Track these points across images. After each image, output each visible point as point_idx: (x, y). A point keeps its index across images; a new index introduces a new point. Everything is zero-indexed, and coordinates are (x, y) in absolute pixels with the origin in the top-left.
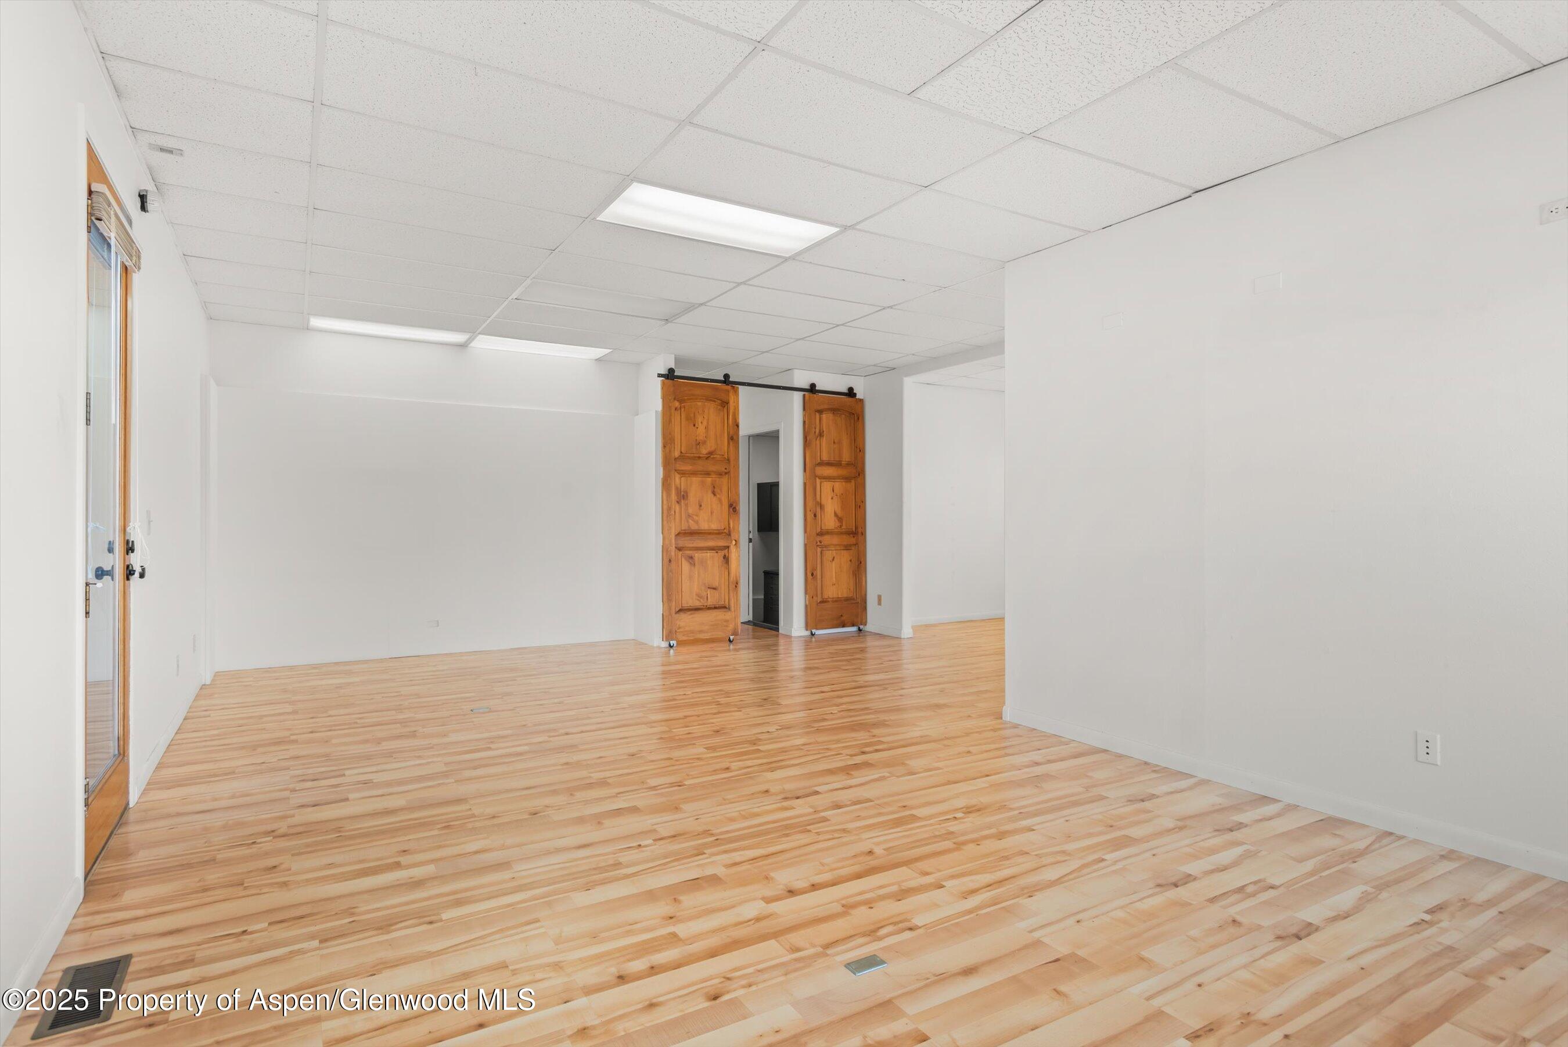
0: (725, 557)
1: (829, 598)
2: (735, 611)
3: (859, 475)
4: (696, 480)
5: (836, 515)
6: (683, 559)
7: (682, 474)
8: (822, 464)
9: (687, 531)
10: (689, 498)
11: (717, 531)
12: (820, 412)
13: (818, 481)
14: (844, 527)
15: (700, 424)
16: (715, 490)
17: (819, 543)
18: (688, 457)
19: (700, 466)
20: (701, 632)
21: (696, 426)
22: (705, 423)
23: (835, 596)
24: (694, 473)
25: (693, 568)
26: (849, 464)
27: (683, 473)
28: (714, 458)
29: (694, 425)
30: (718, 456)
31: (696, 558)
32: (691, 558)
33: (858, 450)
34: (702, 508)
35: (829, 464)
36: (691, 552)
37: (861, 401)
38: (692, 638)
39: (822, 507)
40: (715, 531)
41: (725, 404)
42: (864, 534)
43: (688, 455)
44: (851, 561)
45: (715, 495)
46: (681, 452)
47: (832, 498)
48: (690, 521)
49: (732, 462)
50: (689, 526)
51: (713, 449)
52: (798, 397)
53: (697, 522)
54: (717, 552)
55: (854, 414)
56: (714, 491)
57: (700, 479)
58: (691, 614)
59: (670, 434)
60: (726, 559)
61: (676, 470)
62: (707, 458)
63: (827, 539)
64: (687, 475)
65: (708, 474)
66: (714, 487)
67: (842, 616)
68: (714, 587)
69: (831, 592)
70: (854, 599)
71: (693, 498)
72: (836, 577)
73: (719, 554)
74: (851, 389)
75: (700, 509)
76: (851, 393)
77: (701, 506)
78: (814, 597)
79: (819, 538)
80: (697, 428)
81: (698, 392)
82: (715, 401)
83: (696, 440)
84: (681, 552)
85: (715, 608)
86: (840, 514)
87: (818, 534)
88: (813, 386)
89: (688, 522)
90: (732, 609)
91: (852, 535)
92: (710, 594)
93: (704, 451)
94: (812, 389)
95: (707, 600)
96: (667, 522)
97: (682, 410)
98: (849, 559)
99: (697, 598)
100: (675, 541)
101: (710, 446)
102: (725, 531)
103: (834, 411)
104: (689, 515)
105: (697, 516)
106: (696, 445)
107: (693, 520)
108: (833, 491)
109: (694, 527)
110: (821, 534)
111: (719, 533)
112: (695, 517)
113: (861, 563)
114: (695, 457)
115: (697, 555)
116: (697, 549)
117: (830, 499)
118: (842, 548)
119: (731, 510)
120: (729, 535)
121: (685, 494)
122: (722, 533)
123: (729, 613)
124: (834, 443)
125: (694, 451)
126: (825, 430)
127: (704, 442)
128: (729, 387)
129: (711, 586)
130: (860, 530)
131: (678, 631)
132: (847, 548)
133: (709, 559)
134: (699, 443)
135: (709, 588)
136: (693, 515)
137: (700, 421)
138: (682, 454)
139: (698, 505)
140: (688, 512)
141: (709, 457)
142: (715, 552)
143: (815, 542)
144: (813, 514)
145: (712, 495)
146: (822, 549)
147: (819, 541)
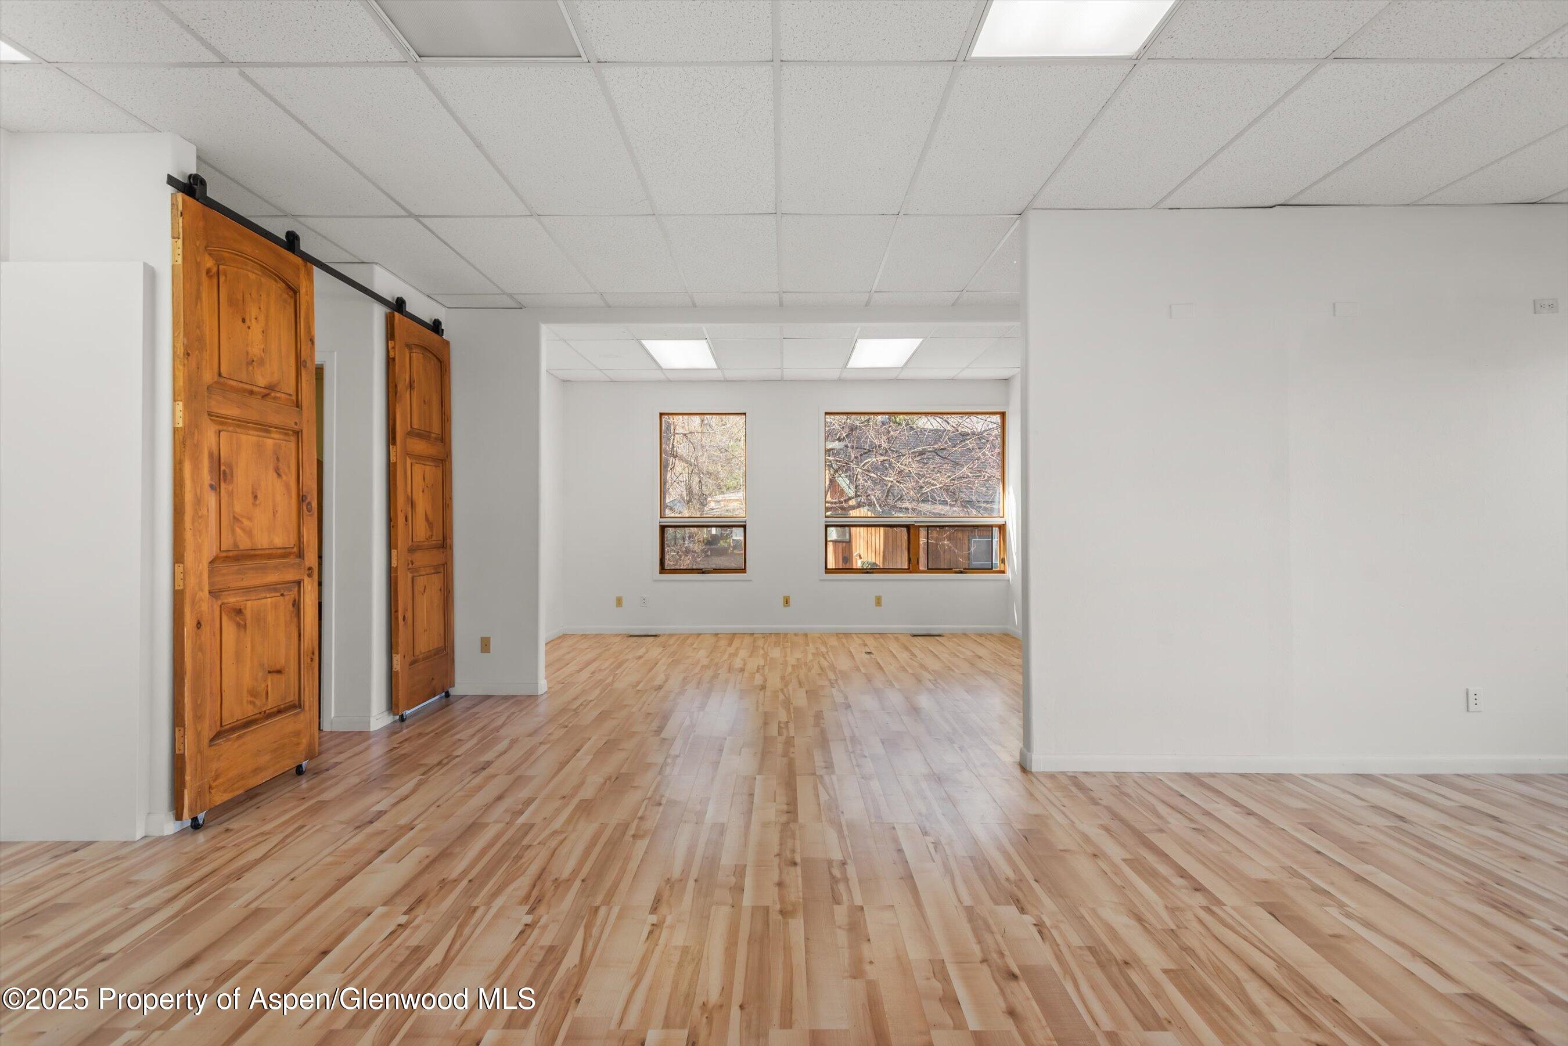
0: (295, 603)
1: (421, 654)
2: (310, 710)
3: (446, 458)
4: (248, 439)
5: (426, 517)
6: (225, 618)
7: (222, 423)
8: (413, 433)
9: (231, 554)
10: (235, 479)
11: (283, 551)
12: (410, 347)
13: (409, 460)
14: (433, 537)
15: (253, 321)
16: (281, 466)
17: (410, 566)
18: (232, 387)
19: (254, 410)
20: (257, 770)
21: (248, 321)
22: (262, 321)
23: (427, 649)
24: (242, 424)
25: (242, 633)
26: (437, 439)
27: (220, 420)
28: (276, 398)
29: (244, 321)
30: (283, 396)
31: (248, 613)
32: (239, 612)
33: (446, 421)
34: (258, 502)
35: (419, 435)
36: (238, 599)
37: (448, 343)
38: (241, 792)
39: (412, 505)
40: (279, 551)
41: (291, 291)
42: (451, 547)
43: (231, 382)
44: (440, 590)
45: (279, 475)
46: (220, 375)
47: (423, 491)
48: (238, 531)
49: (305, 413)
50: (236, 545)
51: (275, 378)
53: (249, 533)
54: (282, 595)
55: (440, 362)
56: (277, 467)
57: (254, 438)
58: (239, 736)
59: (199, 327)
60: (298, 608)
61: (210, 414)
62: (265, 396)
63: (419, 559)
64: (231, 429)
65: (267, 429)
66: (278, 459)
67: (433, 679)
68: (278, 667)
71: (242, 480)
72: (427, 618)
73: (285, 598)
74: (437, 322)
75: (254, 505)
76: (436, 327)
77: (256, 497)
79: (410, 558)
80: (249, 328)
81: (248, 248)
82: (276, 280)
83: (247, 353)
84: (220, 602)
85: (281, 711)
86: (430, 515)
87: (408, 552)
88: (403, 303)
89: (233, 532)
90: (306, 706)
91: (440, 550)
92: (272, 683)
93: (262, 381)
95: (267, 698)
96: (194, 535)
97: (222, 279)
98: (438, 588)
99: (250, 699)
100: (209, 577)
101: (271, 371)
102: (296, 549)
103: (423, 351)
104: (234, 517)
105: (250, 519)
106: (247, 364)
107: (243, 529)
108: (424, 479)
109: (245, 543)
110: (412, 550)
111: (284, 554)
112: (246, 522)
114: (246, 390)
115: (250, 606)
116: (249, 590)
117: (421, 492)
118: (432, 572)
119: (304, 507)
120: (303, 557)
121: (227, 471)
122: (292, 554)
123: (302, 716)
124: (424, 402)
125: (243, 376)
126: (415, 378)
127: (262, 362)
128: (297, 262)
129: (273, 669)
130: (447, 541)
131: (214, 784)
132: (436, 570)
133: (270, 610)
134: (253, 361)
135: (269, 672)
136: (242, 516)
137: (253, 317)
138: (222, 380)
139: (250, 496)
140: (234, 512)
141: (267, 395)
142: (278, 595)
143: (406, 564)
144: (404, 516)
145: (275, 475)
146: (413, 574)
147: (411, 561)
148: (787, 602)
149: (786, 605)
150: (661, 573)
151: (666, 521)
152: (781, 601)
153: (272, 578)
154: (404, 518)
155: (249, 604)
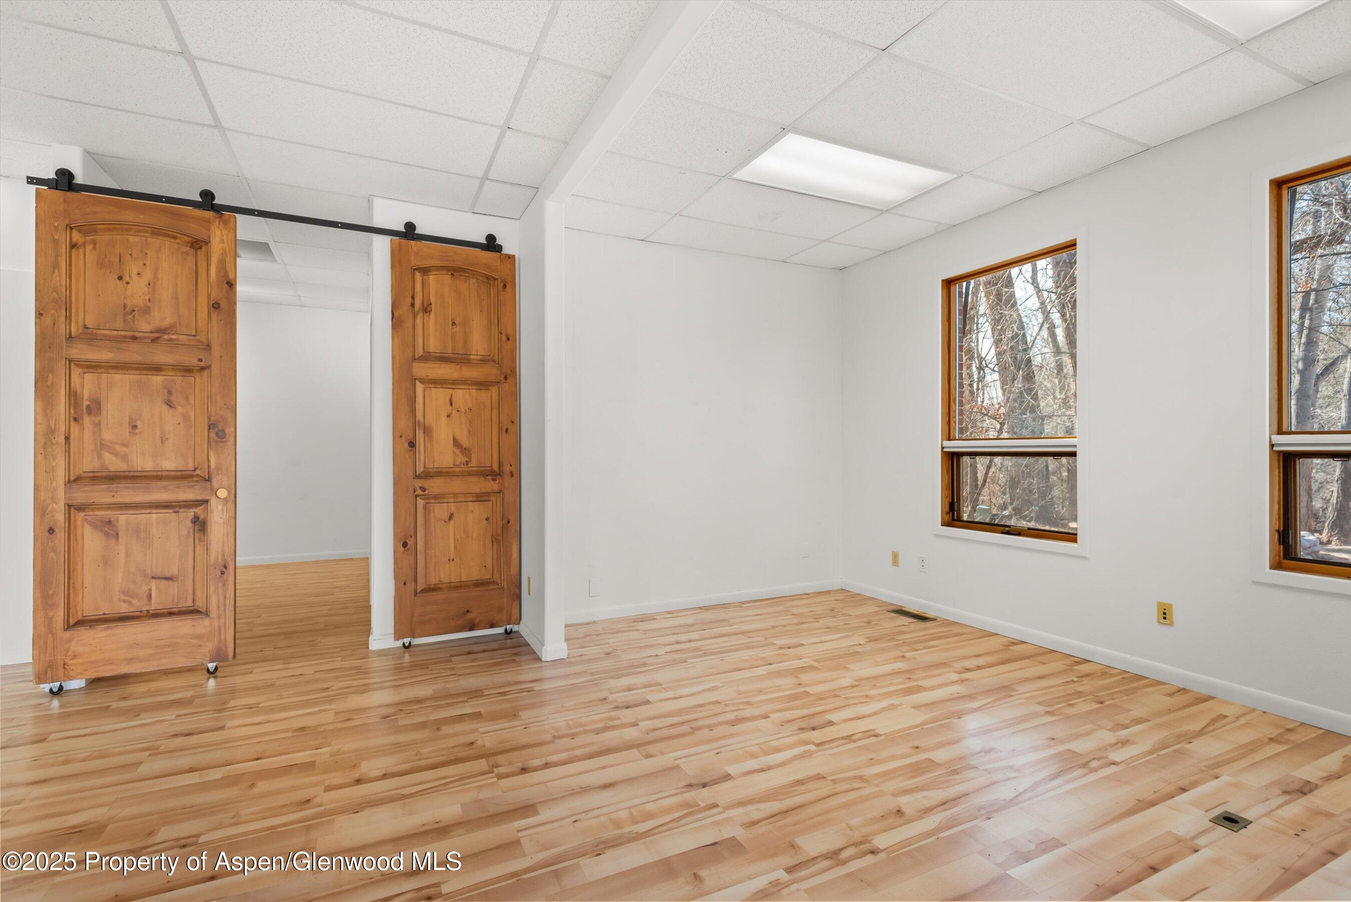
0: (196, 520)
1: (441, 582)
2: (219, 617)
3: (506, 378)
4: (124, 379)
5: (456, 443)
6: (86, 527)
8: (426, 358)
9: (97, 475)
10: (104, 412)
11: (181, 474)
12: (425, 271)
13: (419, 387)
14: (474, 463)
15: (134, 276)
16: (173, 398)
17: (419, 492)
18: (105, 335)
19: (135, 353)
20: (132, 660)
21: (126, 279)
22: (148, 275)
23: (454, 578)
25: (112, 542)
26: (484, 361)
27: (88, 367)
28: (170, 340)
29: (120, 278)
30: (182, 337)
31: (122, 525)
32: (108, 523)
33: (504, 338)
34: (137, 431)
35: (443, 359)
36: (109, 512)
37: (511, 258)
38: (109, 673)
39: (427, 431)
40: (171, 474)
41: (198, 244)
42: (516, 475)
43: (101, 332)
44: (487, 519)
45: (172, 407)
46: (86, 327)
47: (449, 416)
48: (107, 455)
49: (216, 350)
50: (103, 467)
51: (167, 322)
52: (382, 246)
53: (125, 458)
54: (176, 512)
55: (495, 279)
56: (169, 401)
57: (134, 377)
58: (107, 629)
59: (56, 291)
60: (201, 525)
61: (70, 360)
62: (154, 340)
63: (435, 486)
64: (103, 370)
65: (157, 369)
66: (170, 393)
67: (468, 611)
68: (167, 575)
69: (445, 574)
70: (494, 583)
71: (113, 413)
72: (455, 547)
73: (182, 515)
74: (491, 238)
75: (132, 433)
76: (491, 244)
77: (135, 427)
78: (408, 584)
79: (418, 483)
80: (128, 283)
81: (129, 217)
82: (175, 238)
83: (125, 306)
84: (82, 514)
85: (171, 614)
86: (464, 441)
87: (417, 477)
88: (410, 226)
89: (100, 457)
90: (213, 613)
91: (490, 478)
92: (158, 589)
93: (144, 326)
94: (410, 232)
95: (150, 600)
96: (46, 459)
97: (90, 248)
98: (485, 516)
99: (123, 597)
100: (67, 493)
101: (163, 316)
102: (198, 472)
103: (455, 271)
104: (103, 445)
105: (124, 445)
106: (125, 315)
107: (116, 454)
108: (451, 404)
109: (117, 466)
110: (427, 475)
111: (182, 477)
112: (119, 448)
113: (508, 522)
114: (125, 337)
115: (123, 519)
116: (125, 507)
117: (444, 418)
118: (471, 499)
119: (213, 435)
120: (209, 480)
121: (93, 406)
122: (192, 476)
123: (206, 622)
124: (454, 324)
125: (120, 325)
126: (432, 299)
127: (146, 310)
128: (210, 214)
129: (159, 575)
130: (507, 469)
131: (72, 661)
132: (481, 498)
133: (154, 524)
134: (134, 311)
135: (153, 578)
136: (112, 443)
137: (134, 272)
138: (89, 331)
139: (127, 425)
140: (101, 440)
141: (157, 338)
142: (171, 511)
143: (411, 490)
144: (408, 442)
145: (165, 408)
146: (427, 501)
147: (421, 488)
148: (1165, 615)
149: (1162, 620)
150: (945, 524)
151: (955, 446)
152: (1153, 614)
154: (407, 444)
155: (123, 518)
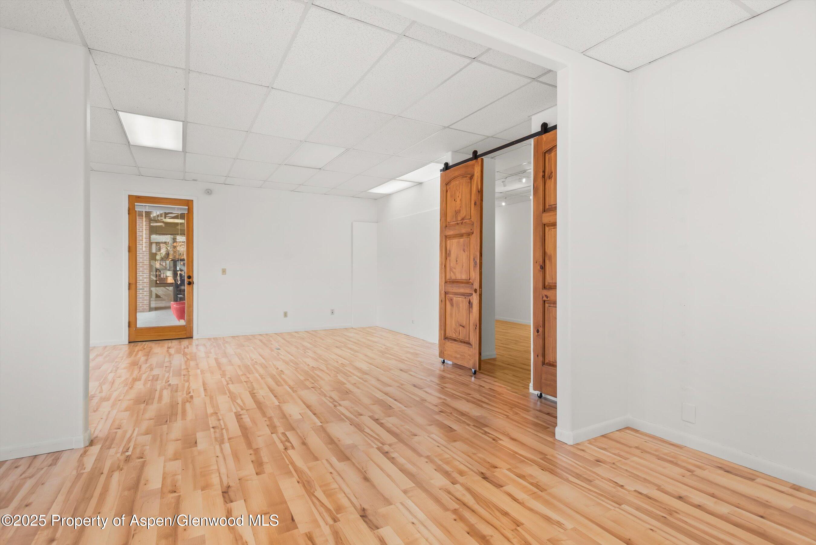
0: (470, 302)
2: (475, 348)
4: (455, 242)
6: (448, 300)
9: (449, 280)
10: (451, 256)
11: (466, 281)
12: (549, 152)
15: (458, 198)
18: (452, 224)
19: (458, 230)
22: (460, 196)
24: (454, 236)
25: (453, 308)
28: (465, 222)
30: (467, 220)
31: (454, 301)
32: (452, 301)
34: (457, 262)
36: (452, 296)
39: (550, 258)
40: (465, 281)
41: (472, 177)
45: (465, 252)
48: (451, 272)
49: (475, 224)
50: (451, 277)
51: (464, 215)
53: (454, 273)
56: (464, 248)
57: (457, 240)
58: (451, 343)
60: (471, 304)
61: (446, 236)
64: (452, 238)
65: (462, 235)
66: (464, 245)
68: (463, 324)
71: (453, 255)
73: (468, 299)
75: (457, 264)
77: (457, 261)
78: (539, 357)
80: (456, 201)
81: (457, 173)
82: (466, 178)
83: (456, 211)
84: (447, 296)
85: (463, 342)
90: (473, 346)
92: (461, 330)
93: (459, 218)
94: (545, 129)
95: (460, 334)
99: (454, 331)
100: (446, 287)
101: (463, 212)
102: (470, 281)
104: (450, 268)
105: (455, 269)
106: (456, 214)
109: (453, 277)
114: (456, 224)
116: (456, 294)
119: (474, 263)
123: (471, 350)
125: (454, 219)
127: (460, 211)
128: (475, 162)
131: (444, 353)
133: (460, 302)
135: (460, 325)
136: (453, 268)
138: (449, 223)
139: (455, 260)
140: (450, 266)
141: (462, 222)
142: (464, 297)
143: (541, 297)
144: (540, 265)
145: (463, 252)
146: (549, 305)
147: (546, 296)
153: (462, 291)
154: (539, 267)
155: (454, 298)
